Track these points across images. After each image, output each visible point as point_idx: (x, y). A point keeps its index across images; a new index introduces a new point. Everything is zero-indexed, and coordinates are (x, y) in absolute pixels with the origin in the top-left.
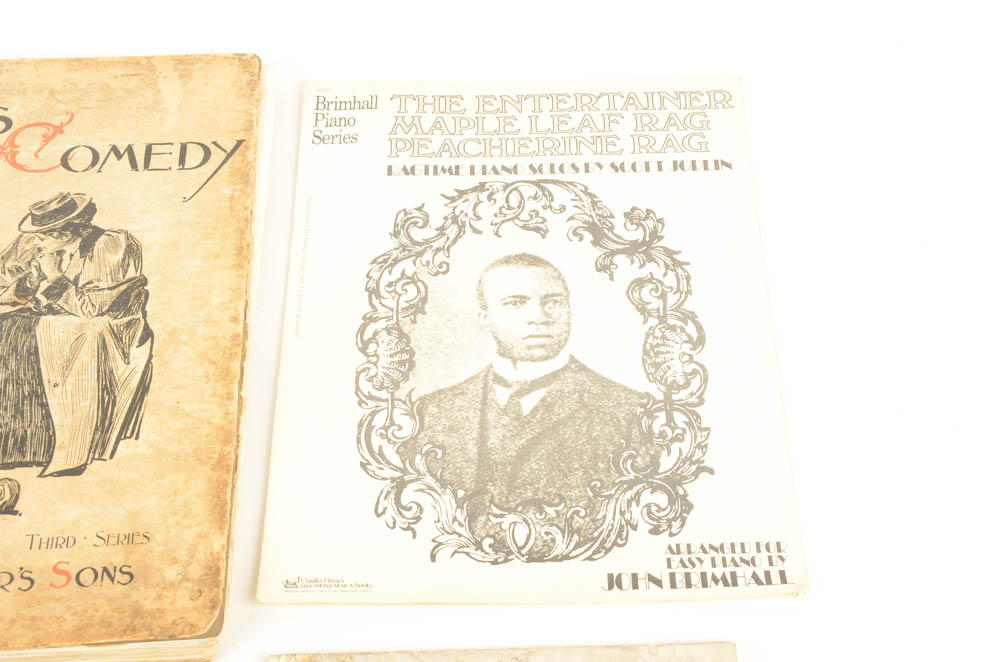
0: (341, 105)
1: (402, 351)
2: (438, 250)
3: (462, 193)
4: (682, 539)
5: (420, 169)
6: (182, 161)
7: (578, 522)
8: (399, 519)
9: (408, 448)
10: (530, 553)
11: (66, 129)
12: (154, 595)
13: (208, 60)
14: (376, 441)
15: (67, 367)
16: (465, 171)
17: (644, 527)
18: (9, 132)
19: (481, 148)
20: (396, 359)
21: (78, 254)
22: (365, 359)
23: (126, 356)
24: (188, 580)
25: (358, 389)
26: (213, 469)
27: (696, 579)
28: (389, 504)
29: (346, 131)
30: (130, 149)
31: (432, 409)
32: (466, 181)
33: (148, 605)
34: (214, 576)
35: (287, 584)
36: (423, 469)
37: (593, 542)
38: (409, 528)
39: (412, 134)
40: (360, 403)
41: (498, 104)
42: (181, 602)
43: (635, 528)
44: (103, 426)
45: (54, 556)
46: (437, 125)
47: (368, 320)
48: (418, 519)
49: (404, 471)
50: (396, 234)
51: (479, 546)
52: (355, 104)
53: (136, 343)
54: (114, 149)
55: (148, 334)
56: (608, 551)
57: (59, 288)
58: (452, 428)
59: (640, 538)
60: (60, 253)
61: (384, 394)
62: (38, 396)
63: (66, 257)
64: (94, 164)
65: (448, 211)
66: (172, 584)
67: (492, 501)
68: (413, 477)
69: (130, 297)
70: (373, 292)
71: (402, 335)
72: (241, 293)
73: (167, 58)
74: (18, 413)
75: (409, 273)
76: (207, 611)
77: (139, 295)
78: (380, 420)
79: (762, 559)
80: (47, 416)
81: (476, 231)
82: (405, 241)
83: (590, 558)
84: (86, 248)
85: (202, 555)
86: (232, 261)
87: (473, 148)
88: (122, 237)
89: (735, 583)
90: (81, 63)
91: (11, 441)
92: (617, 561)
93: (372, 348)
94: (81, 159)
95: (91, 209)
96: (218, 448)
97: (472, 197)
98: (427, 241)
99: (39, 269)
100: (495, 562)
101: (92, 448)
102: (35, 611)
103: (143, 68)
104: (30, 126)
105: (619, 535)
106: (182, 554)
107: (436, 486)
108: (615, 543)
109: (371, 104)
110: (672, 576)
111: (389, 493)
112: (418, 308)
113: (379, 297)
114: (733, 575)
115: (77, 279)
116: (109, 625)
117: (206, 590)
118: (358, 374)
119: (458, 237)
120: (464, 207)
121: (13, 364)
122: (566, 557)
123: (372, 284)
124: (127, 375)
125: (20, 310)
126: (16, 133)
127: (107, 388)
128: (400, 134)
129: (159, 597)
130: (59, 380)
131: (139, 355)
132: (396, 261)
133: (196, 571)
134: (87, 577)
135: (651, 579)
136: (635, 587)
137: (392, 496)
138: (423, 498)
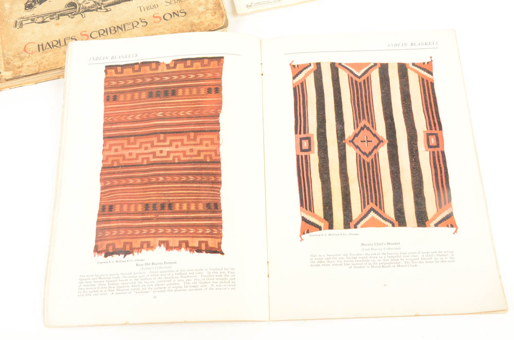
12: (197, 18)
24: (208, 10)
33: (196, 21)
34: (219, 6)
35: (247, 6)
42: (208, 18)
45: (152, 12)
66: (203, 12)
76: (221, 18)
106: (203, 2)
117: (217, 11)
129: (199, 17)
133: (211, 6)
134: (168, 17)
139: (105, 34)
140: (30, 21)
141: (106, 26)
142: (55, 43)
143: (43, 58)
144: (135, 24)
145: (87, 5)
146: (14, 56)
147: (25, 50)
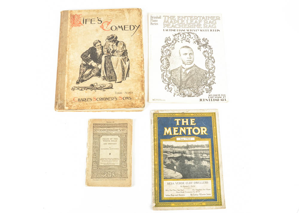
0: (155, 18)
1: (168, 63)
2: (172, 45)
3: (176, 35)
4: (211, 94)
5: (169, 30)
6: (130, 29)
7: (195, 91)
8: (169, 90)
9: (169, 79)
10: (188, 96)
11: (111, 23)
12: (134, 101)
13: (133, 9)
14: (165, 78)
15: (117, 65)
16: (176, 30)
17: (205, 92)
18: (102, 23)
19: (178, 26)
20: (167, 64)
21: (115, 46)
22: (162, 64)
23: (125, 63)
24: (139, 99)
25: (161, 69)
26: (141, 82)
27: (213, 100)
28: (167, 88)
29: (156, 22)
30: (121, 26)
31: (173, 72)
32: (176, 32)
33: (134, 103)
34: (143, 98)
35: (153, 100)
36: (172, 82)
37: (198, 94)
39: (167, 23)
40: (162, 71)
41: (181, 18)
42: (138, 102)
43: (204, 92)
44: (123, 75)
45: (119, 95)
46: (171, 22)
47: (162, 57)
48: (172, 90)
49: (169, 82)
50: (165, 42)
51: (181, 94)
52: (157, 17)
53: (127, 61)
54: (119, 26)
55: (128, 60)
56: (200, 95)
57: (113, 52)
58: (176, 76)
59: (205, 93)
60: (113, 45)
61: (165, 70)
62: (113, 70)
63: (114, 46)
64: (116, 29)
65: (174, 38)
66: (137, 100)
67: (183, 87)
68: (171, 83)
69: (125, 53)
70: (162, 52)
71: (167, 60)
72: (142, 53)
73: (126, 9)
74: (110, 73)
75: (168, 49)
76: (142, 104)
77: (126, 53)
78: (165, 74)
79: (222, 97)
80: (115, 73)
81: (178, 42)
82: (167, 43)
83: (197, 96)
84: (117, 44)
85: (141, 96)
86: (140, 47)
87: (177, 26)
88: (122, 42)
89: (218, 101)
90: (112, 10)
91: (110, 77)
92: (201, 97)
93: (163, 62)
94: (114, 28)
95: (116, 37)
96: (141, 79)
97: (177, 35)
98: (171, 43)
99: (110, 48)
100: (183, 97)
101: (122, 79)
102: (118, 103)
103: (122, 11)
104: (105, 22)
105: (202, 93)
106: (138, 95)
107: (174, 85)
108: (201, 94)
109: (160, 18)
110: (209, 99)
112: (170, 55)
113: (163, 53)
114: (218, 99)
115: (116, 50)
116: (129, 106)
117: (142, 101)
118: (161, 66)
119: (176, 43)
120: (176, 37)
121: (108, 64)
122: (194, 96)
123: (162, 51)
124: (126, 66)
125: (108, 55)
126: (103, 23)
127: (123, 69)
128: (165, 23)
129: (135, 102)
130: (116, 67)
131: (127, 63)
132: (166, 47)
133: (140, 98)
134: (124, 98)
135: (206, 100)
136: (204, 101)
137: (167, 86)
138: (172, 87)
139: (102, 100)
140: (77, 89)
141: (103, 97)
142: (84, 99)
143: (79, 104)
144: (113, 98)
145: (98, 87)
146: (70, 101)
147: (74, 100)
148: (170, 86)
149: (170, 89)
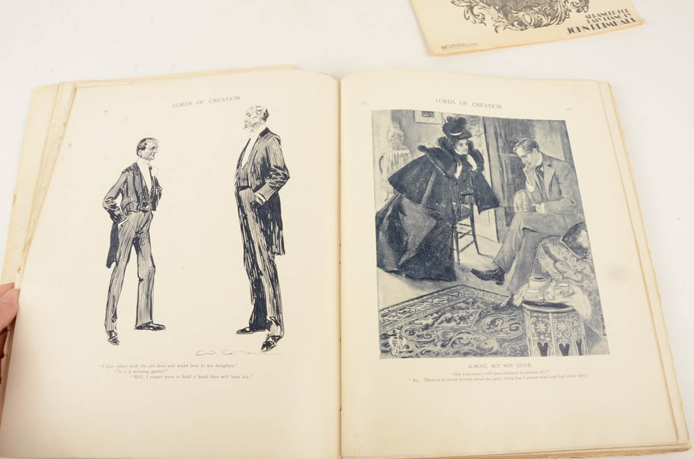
4: (590, 12)
7: (548, 12)
8: (476, 19)
10: (534, 25)
17: (574, 10)
27: (601, 26)
28: (469, 14)
35: (443, 47)
37: (557, 18)
38: (482, 22)
43: (570, 11)
48: (484, 19)
51: (513, 25)
56: (564, 20)
59: (573, 13)
67: (511, 9)
79: (622, 15)
83: (558, 24)
89: (616, 25)
92: (568, 23)
100: (522, 30)
105: (566, 14)
107: (486, 6)
108: (565, 18)
110: (592, 26)
111: (467, 11)
114: (614, 22)
122: (549, 25)
135: (584, 28)
136: (580, 31)
137: (470, 12)
138: (482, 11)
148: (476, 10)
149: (480, 17)
